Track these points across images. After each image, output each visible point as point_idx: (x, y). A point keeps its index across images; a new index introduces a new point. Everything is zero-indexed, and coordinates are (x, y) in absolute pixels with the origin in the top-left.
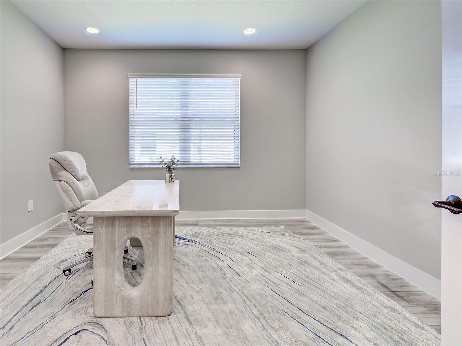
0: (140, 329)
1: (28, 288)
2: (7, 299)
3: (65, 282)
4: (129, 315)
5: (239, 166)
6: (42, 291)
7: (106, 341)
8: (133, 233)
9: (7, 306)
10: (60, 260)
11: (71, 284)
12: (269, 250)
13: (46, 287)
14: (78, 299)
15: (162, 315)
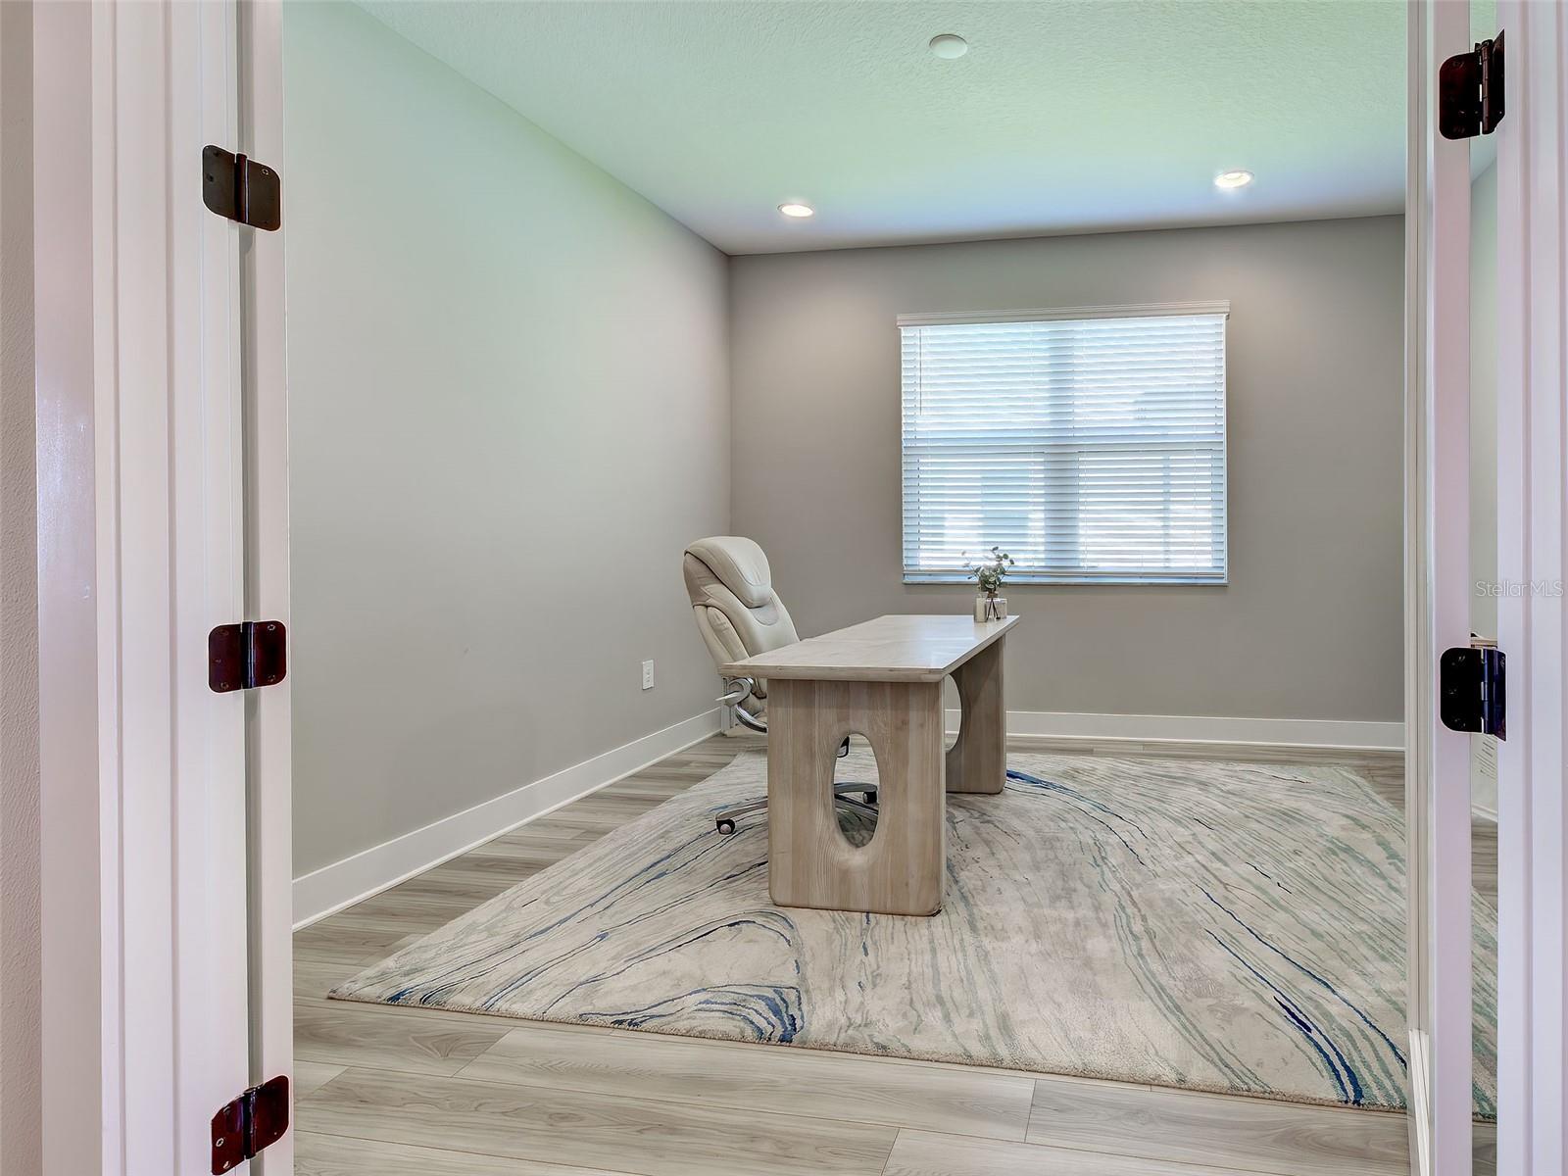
0: (862, 930)
1: (640, 850)
2: (598, 864)
3: (718, 846)
4: (844, 906)
5: (1224, 581)
6: (669, 857)
7: (788, 941)
8: (851, 722)
9: (598, 875)
10: (713, 806)
11: (733, 849)
12: (1260, 820)
13: (677, 850)
14: (744, 875)
15: (916, 913)
